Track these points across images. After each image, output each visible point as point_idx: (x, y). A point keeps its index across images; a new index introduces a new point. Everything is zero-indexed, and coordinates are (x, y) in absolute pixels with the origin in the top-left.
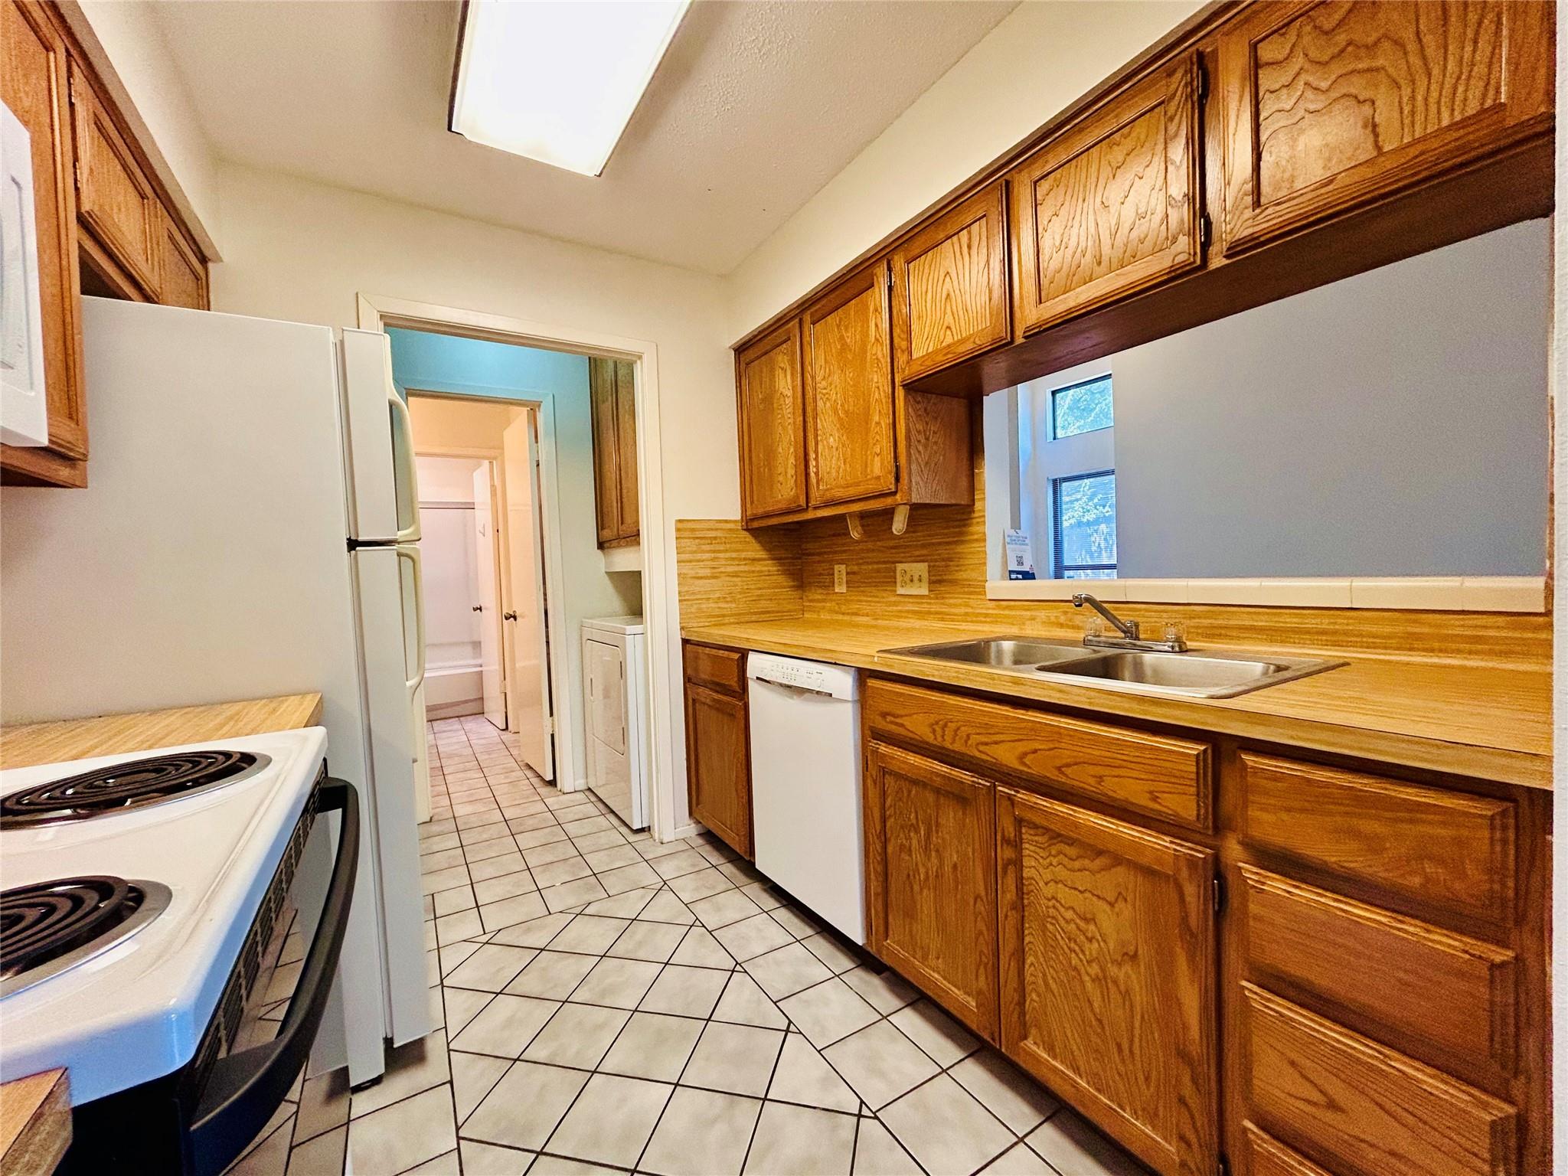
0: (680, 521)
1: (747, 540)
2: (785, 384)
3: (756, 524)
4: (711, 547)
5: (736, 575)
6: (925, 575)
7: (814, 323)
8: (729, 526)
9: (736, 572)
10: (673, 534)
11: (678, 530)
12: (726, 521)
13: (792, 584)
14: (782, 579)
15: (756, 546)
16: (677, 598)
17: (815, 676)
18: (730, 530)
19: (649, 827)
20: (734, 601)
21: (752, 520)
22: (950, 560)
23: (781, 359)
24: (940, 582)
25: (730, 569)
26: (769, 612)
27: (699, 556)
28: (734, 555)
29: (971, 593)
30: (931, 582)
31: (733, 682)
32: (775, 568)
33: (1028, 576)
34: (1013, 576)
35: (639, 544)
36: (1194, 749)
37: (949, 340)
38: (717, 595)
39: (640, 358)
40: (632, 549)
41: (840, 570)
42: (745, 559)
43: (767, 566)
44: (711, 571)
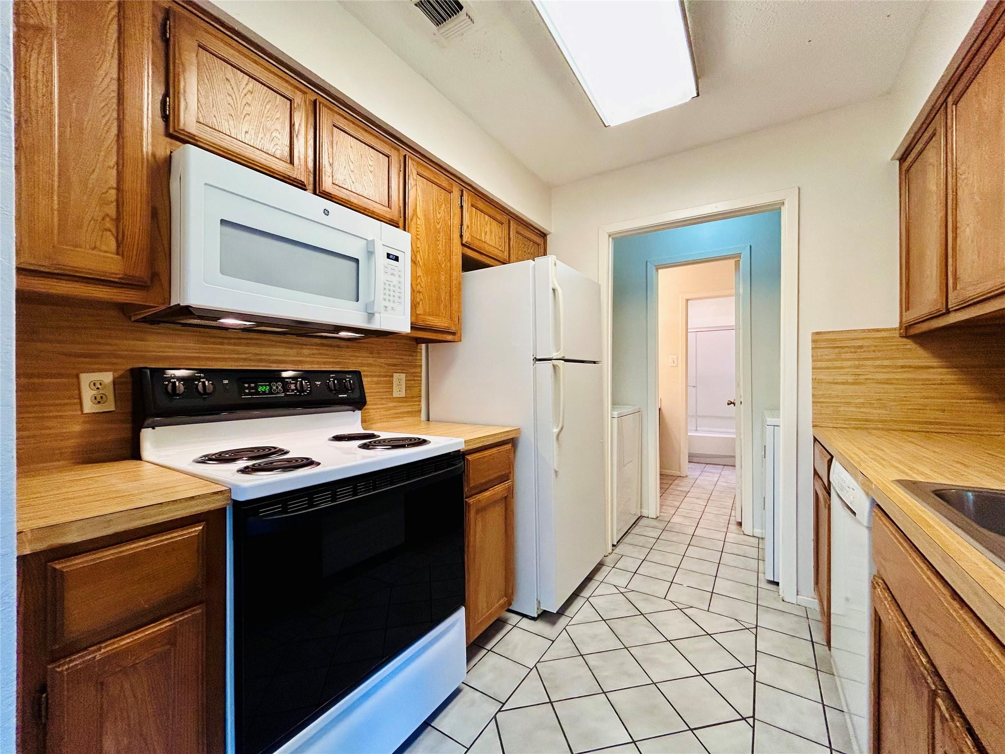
0: (817, 333)
1: (909, 347)
4: (855, 356)
5: (888, 382)
7: (956, 103)
9: (888, 379)
10: (809, 345)
11: (813, 341)
12: (878, 330)
15: (921, 352)
16: (810, 399)
18: (883, 338)
19: (778, 583)
20: (884, 407)
21: (908, 327)
25: (880, 376)
26: (939, 423)
27: (840, 363)
28: (886, 363)
32: (952, 377)
38: (861, 400)
42: (902, 367)
43: (941, 374)
44: (853, 377)
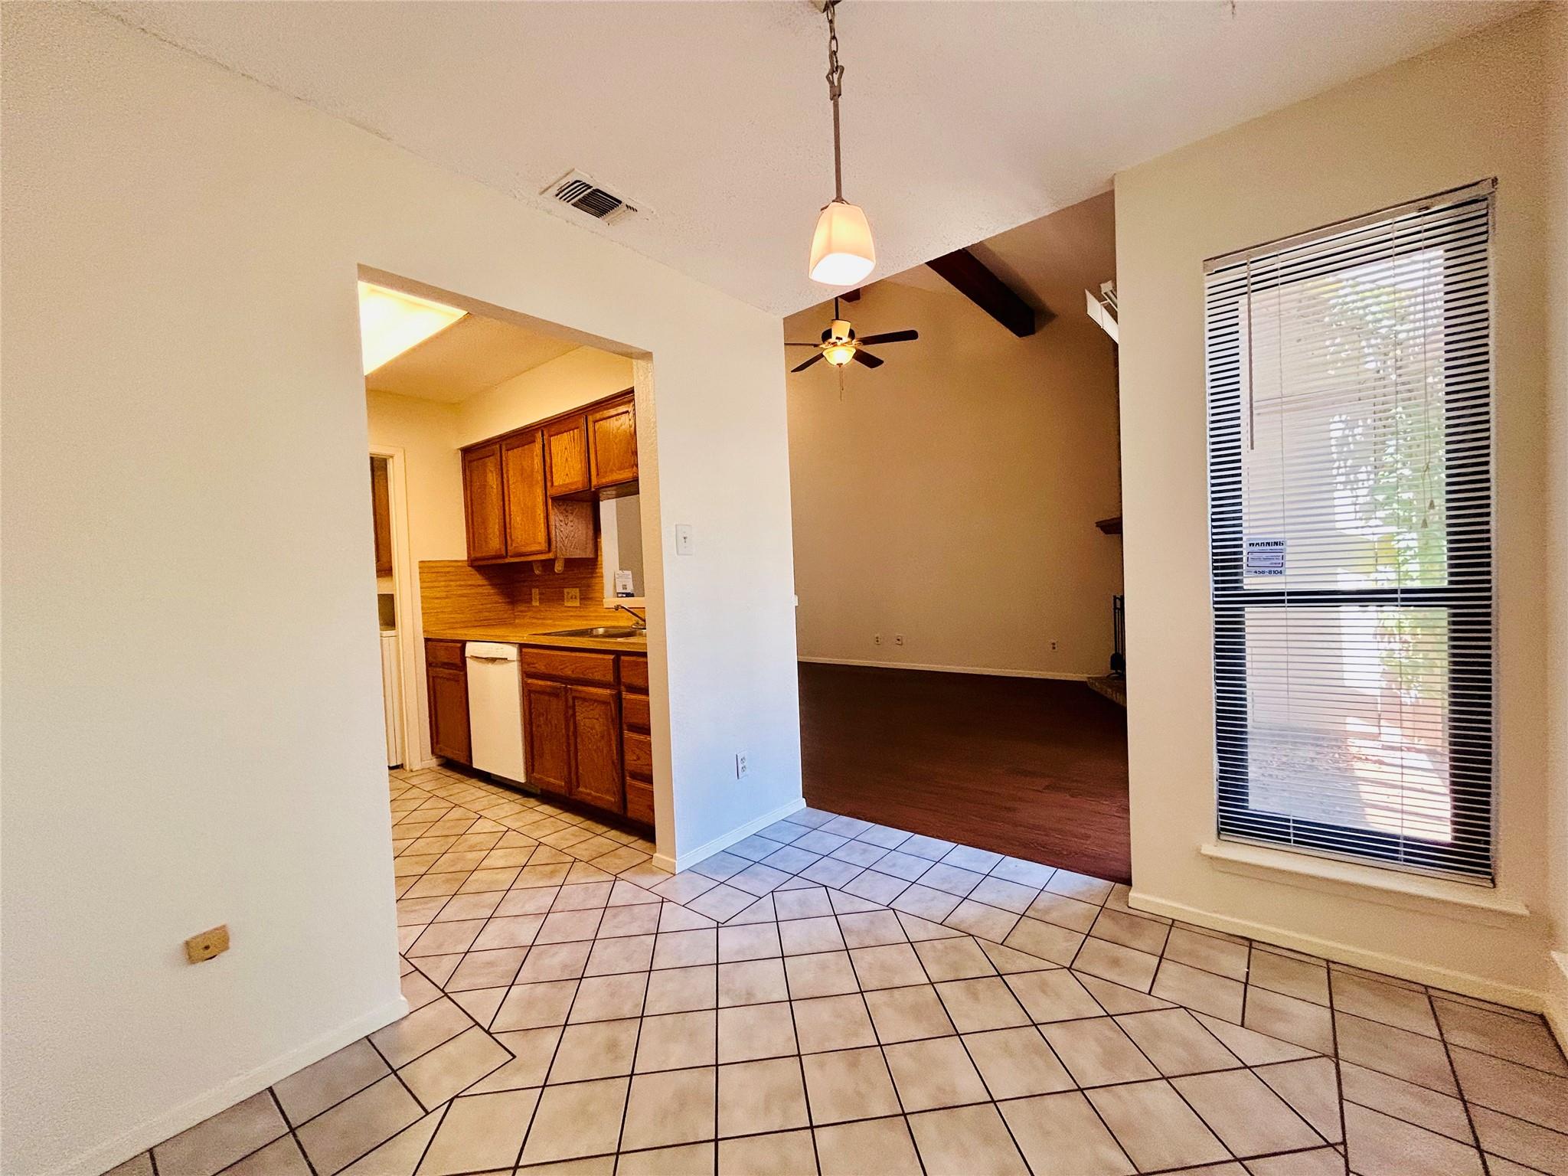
0: (423, 562)
1: (473, 573)
2: (493, 479)
3: (476, 564)
4: (446, 578)
5: (463, 596)
6: (578, 595)
7: (508, 450)
8: (460, 564)
9: (464, 594)
10: (417, 571)
11: (421, 567)
12: (457, 561)
13: (507, 600)
14: (497, 598)
15: (479, 577)
16: (420, 612)
17: (500, 650)
18: (458, 567)
19: (402, 764)
21: (475, 560)
22: (589, 586)
23: (491, 464)
24: (584, 598)
25: (459, 592)
26: (489, 620)
27: (436, 584)
28: (462, 583)
29: (597, 605)
30: (581, 599)
31: (458, 661)
32: (492, 591)
33: (628, 595)
34: (620, 595)
35: (392, 575)
36: (612, 657)
37: (567, 481)
38: (450, 609)
39: (392, 457)
40: (386, 579)
41: (535, 592)
42: (471, 585)
43: (487, 589)
44: (445, 593)
